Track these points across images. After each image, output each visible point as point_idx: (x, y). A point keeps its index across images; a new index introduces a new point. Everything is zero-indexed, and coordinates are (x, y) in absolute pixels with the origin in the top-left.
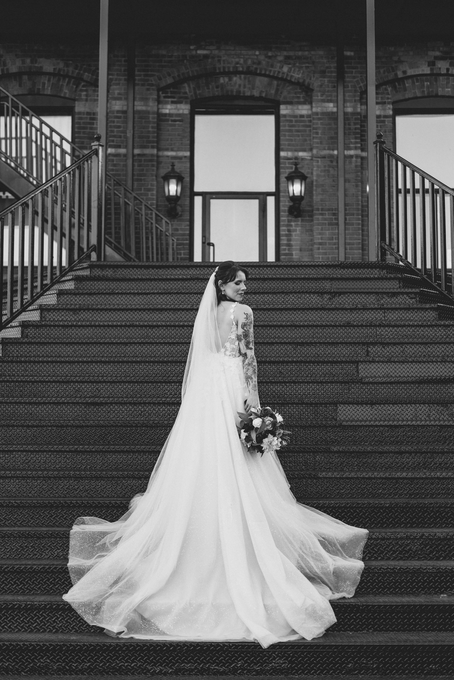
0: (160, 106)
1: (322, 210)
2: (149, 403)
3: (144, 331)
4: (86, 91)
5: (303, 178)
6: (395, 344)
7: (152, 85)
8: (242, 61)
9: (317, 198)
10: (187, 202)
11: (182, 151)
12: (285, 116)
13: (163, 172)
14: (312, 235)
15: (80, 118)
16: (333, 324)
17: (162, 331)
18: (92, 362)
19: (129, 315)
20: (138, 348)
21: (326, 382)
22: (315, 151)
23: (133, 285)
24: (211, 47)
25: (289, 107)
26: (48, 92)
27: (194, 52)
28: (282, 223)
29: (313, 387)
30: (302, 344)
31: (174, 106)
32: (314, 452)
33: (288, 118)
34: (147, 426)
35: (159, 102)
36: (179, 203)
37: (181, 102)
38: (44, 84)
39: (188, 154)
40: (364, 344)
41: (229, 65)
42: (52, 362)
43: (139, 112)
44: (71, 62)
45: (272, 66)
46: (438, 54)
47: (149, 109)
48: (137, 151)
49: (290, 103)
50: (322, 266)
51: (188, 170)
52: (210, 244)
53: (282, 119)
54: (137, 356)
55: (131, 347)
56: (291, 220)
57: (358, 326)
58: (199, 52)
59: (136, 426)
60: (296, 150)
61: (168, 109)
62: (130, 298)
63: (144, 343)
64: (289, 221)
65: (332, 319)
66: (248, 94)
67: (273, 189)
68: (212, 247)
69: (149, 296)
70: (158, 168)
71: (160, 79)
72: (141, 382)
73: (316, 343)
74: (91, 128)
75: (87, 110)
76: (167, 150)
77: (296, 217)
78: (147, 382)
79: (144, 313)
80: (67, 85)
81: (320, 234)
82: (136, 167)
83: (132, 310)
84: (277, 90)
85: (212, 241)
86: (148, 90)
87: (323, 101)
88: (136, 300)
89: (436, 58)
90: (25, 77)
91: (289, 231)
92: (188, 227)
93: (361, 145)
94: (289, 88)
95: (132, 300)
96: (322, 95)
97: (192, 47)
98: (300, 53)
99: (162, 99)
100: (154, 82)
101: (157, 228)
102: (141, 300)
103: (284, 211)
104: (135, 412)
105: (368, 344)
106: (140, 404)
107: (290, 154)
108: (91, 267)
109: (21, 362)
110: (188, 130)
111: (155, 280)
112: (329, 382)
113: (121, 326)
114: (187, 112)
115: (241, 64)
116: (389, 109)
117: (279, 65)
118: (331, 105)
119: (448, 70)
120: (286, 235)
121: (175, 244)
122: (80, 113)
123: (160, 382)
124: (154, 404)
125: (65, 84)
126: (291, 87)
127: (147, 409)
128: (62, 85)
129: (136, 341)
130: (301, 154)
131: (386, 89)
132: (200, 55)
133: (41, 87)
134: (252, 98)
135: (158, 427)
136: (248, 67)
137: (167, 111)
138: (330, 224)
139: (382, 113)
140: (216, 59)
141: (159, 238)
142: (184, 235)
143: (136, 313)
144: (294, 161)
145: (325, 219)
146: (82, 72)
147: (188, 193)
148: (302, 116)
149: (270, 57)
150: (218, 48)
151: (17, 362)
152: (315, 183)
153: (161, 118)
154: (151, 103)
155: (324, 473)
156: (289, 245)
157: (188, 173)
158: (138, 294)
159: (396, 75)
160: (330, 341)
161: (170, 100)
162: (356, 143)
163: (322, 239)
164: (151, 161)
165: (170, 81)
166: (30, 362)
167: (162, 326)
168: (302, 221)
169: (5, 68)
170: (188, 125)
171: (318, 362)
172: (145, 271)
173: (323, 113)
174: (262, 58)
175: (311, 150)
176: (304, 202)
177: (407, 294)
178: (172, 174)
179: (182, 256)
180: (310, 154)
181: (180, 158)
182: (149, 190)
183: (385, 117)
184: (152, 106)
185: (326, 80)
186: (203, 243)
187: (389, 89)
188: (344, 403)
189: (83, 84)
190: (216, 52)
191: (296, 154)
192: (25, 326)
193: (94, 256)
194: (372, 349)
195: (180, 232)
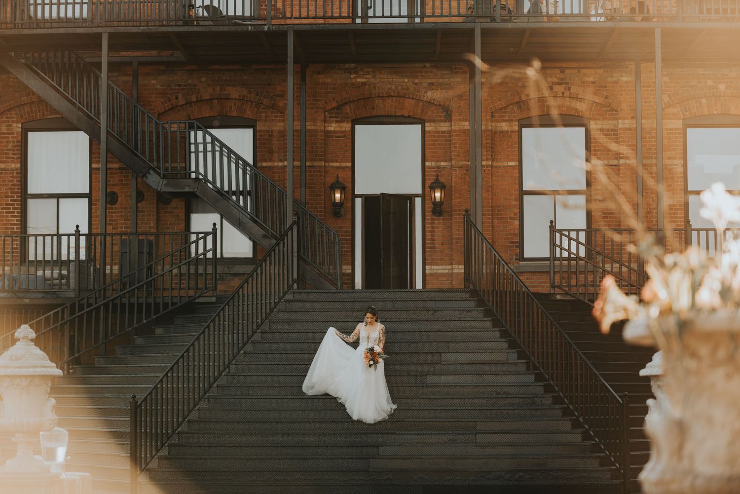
0: (326, 125)
4: (265, 112)
5: (442, 187)
6: (463, 342)
7: (320, 108)
8: (393, 87)
9: (455, 201)
10: (350, 204)
11: (345, 162)
12: (429, 132)
13: (330, 180)
14: (451, 232)
15: (261, 136)
19: (319, 325)
22: (453, 162)
24: (368, 76)
25: (433, 124)
26: (234, 114)
27: (354, 81)
28: (426, 222)
30: (413, 342)
31: (337, 125)
33: (431, 134)
35: (325, 121)
36: (343, 206)
37: (343, 122)
38: (231, 107)
39: (350, 164)
40: (446, 342)
41: (383, 91)
43: (310, 130)
44: (253, 90)
45: (418, 91)
46: (555, 80)
47: (317, 128)
48: (308, 164)
49: (434, 121)
51: (350, 178)
53: (426, 135)
56: (434, 219)
57: (445, 331)
58: (358, 80)
60: (438, 161)
61: (333, 127)
64: (433, 219)
66: (399, 114)
67: (420, 192)
70: (325, 179)
71: (326, 103)
74: (270, 144)
75: (266, 128)
76: (333, 161)
77: (438, 216)
80: (250, 107)
82: (307, 177)
84: (423, 110)
86: (317, 112)
87: (461, 120)
88: (323, 316)
89: (553, 83)
90: (215, 101)
91: (433, 228)
92: (351, 226)
93: (492, 156)
94: (432, 109)
96: (459, 116)
97: (352, 76)
98: (441, 80)
99: (328, 118)
100: (321, 106)
103: (429, 212)
105: (448, 342)
107: (433, 164)
108: (294, 293)
109: (265, 354)
110: (350, 144)
112: (424, 364)
113: (315, 332)
114: (348, 129)
115: (393, 90)
116: (515, 125)
117: (424, 90)
118: (467, 123)
119: (563, 93)
120: (431, 231)
122: (260, 131)
125: (248, 107)
126: (434, 108)
128: (246, 108)
130: (442, 164)
131: (513, 109)
132: (359, 82)
133: (228, 110)
134: (402, 116)
136: (399, 93)
137: (332, 129)
139: (510, 129)
140: (372, 86)
142: (346, 232)
143: (323, 324)
144: (436, 169)
146: (262, 98)
148: (443, 132)
149: (416, 84)
150: (374, 77)
152: (453, 189)
153: (328, 134)
154: (319, 124)
156: (433, 240)
157: (351, 180)
159: (521, 98)
161: (334, 119)
162: (487, 155)
164: (319, 171)
165: (335, 104)
168: (443, 219)
169: (199, 95)
170: (350, 141)
173: (460, 131)
174: (410, 84)
175: (451, 160)
176: (444, 206)
177: (477, 310)
178: (337, 186)
179: (346, 249)
180: (450, 164)
181: (344, 168)
182: (318, 196)
183: (512, 132)
184: (320, 126)
185: (463, 102)
187: (516, 109)
188: (430, 375)
189: (262, 107)
190: (373, 80)
191: (438, 164)
192: (262, 333)
193: (295, 286)
194: (451, 345)
195: (345, 229)
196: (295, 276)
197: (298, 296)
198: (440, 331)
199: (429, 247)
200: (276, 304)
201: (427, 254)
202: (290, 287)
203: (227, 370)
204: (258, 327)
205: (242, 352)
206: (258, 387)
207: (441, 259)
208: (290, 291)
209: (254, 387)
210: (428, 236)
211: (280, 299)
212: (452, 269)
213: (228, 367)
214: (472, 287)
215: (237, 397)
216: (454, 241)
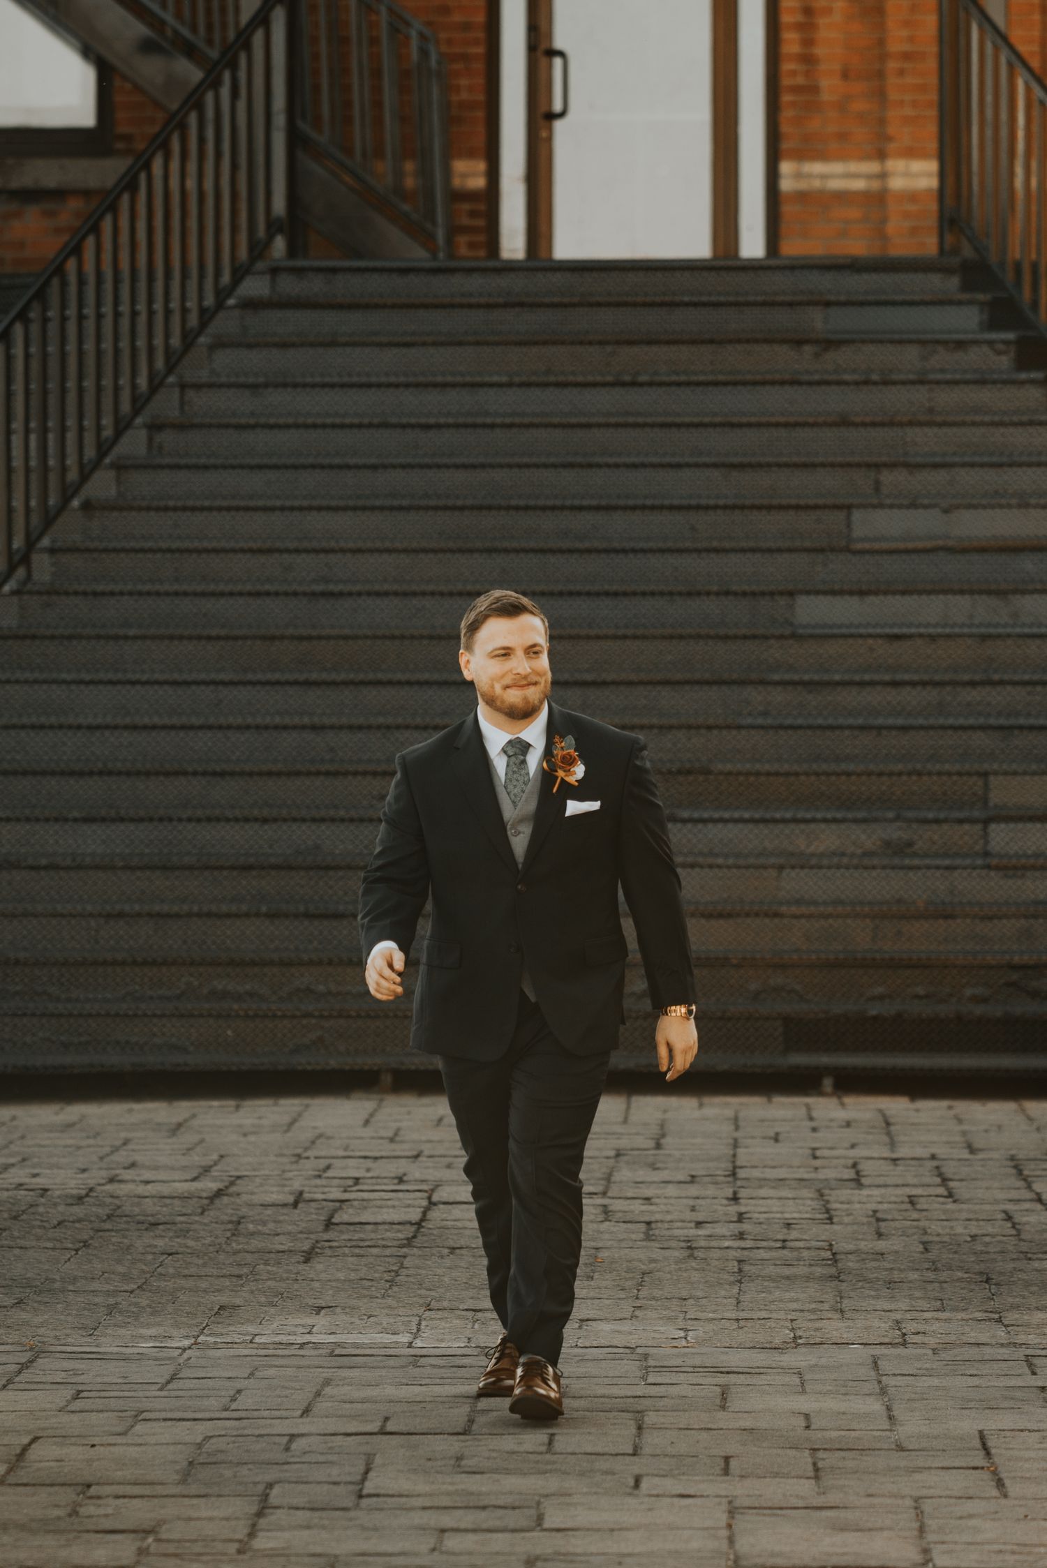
6: (936, 466)
14: (882, 29)
17: (448, 437)
18: (310, 508)
30: (741, 466)
40: (868, 466)
42: (229, 509)
52: (552, 53)
57: (864, 425)
68: (558, 62)
81: (907, 24)
85: (560, 44)
91: (809, 11)
105: (877, 466)
108: (274, 271)
109: (166, 509)
113: (360, 426)
120: (800, 27)
129: (395, 462)
151: (158, 509)
156: (808, 59)
166: (184, 509)
177: (990, 343)
179: (464, 96)
186: (532, 50)
188: (808, 593)
192: (155, 427)
193: (279, 245)
194: (887, 477)
195: (457, 18)
196: (279, 205)
197: (289, 286)
198: (844, 422)
199: (797, 89)
200: (206, 316)
201: (787, 114)
202: (258, 249)
203: (21, 572)
204: (139, 404)
205: (76, 503)
206: (144, 638)
207: (842, 137)
208: (260, 265)
209: (126, 638)
210: (791, 43)
211: (222, 295)
212: (883, 176)
213: (25, 559)
214: (968, 252)
215: (64, 676)
216: (892, 65)
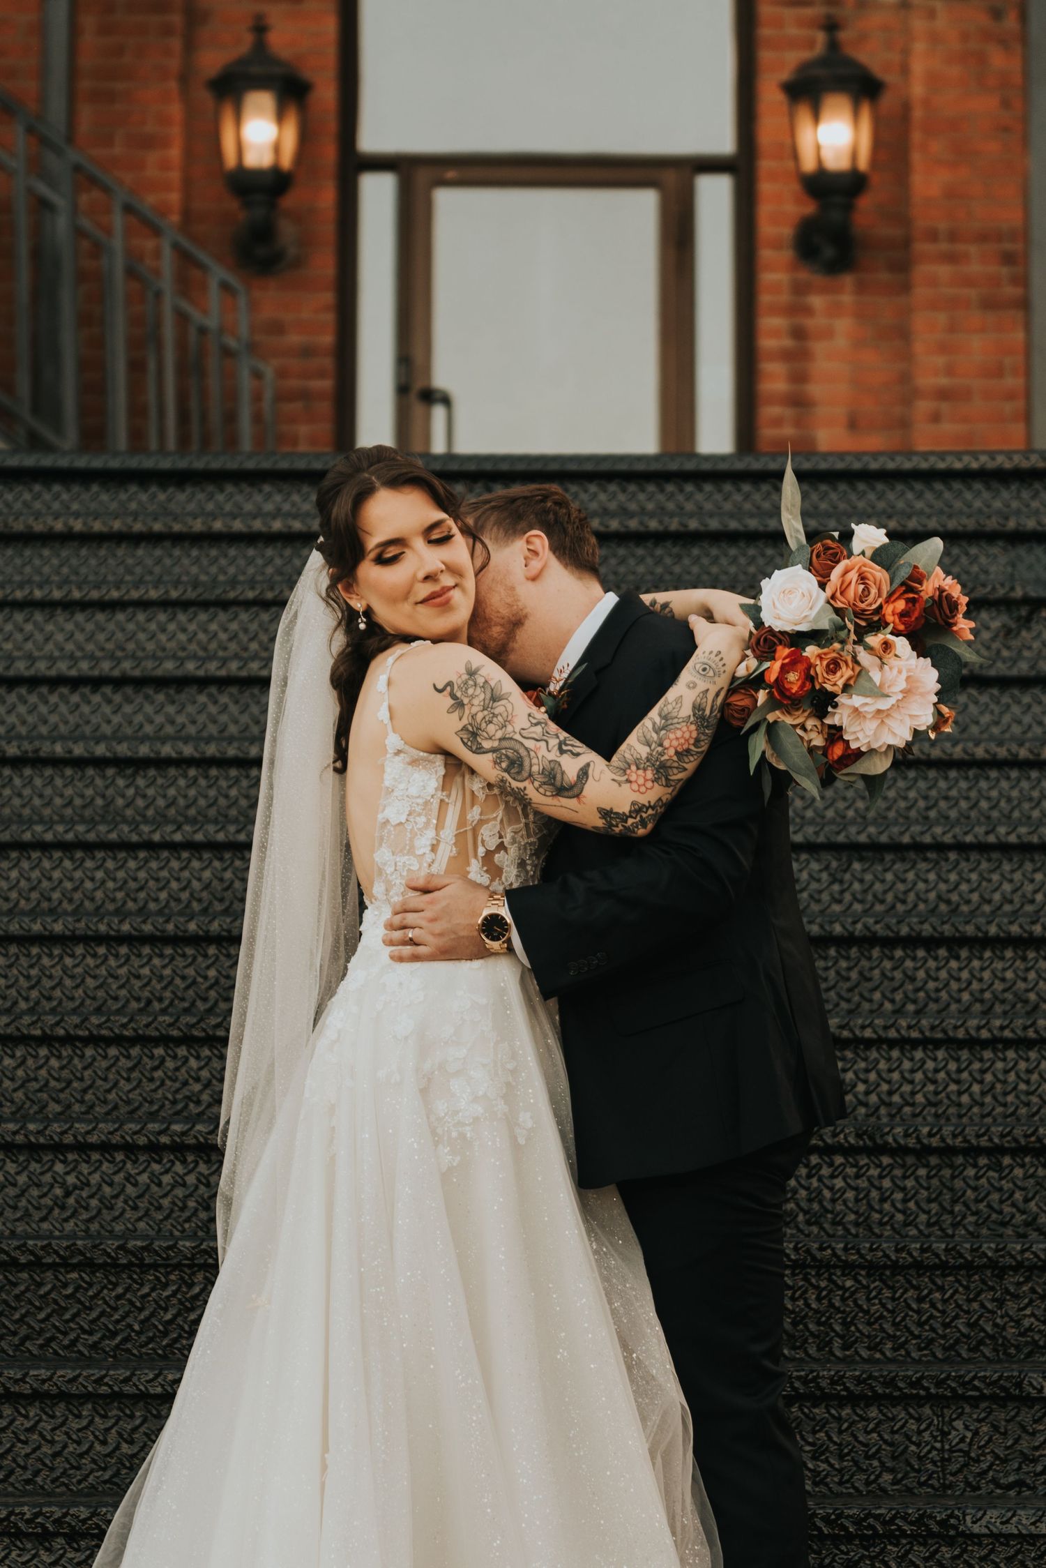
1: (953, 237)
2: (105, 1148)
3: (91, 787)
5: (863, 88)
9: (926, 183)
10: (327, 198)
13: (212, 61)
14: (906, 355)
16: (1023, 753)
17: (179, 786)
19: (22, 709)
20: (59, 868)
21: (992, 1043)
23: (47, 561)
28: (763, 299)
29: (930, 1065)
32: (938, 1401)
34: (89, 1265)
36: (289, 201)
50: (966, 476)
51: (332, 52)
52: (431, 397)
54: (52, 911)
55: (25, 865)
56: (809, 284)
59: (37, 1264)
62: (29, 627)
63: (89, 847)
64: (800, 289)
65: (1016, 729)
67: (724, 142)
68: (439, 413)
69: (120, 617)
70: (190, 45)
72: (69, 1039)
73: (940, 847)
78: (93, 1040)
79: (96, 698)
81: (943, 348)
82: (89, 39)
83: (34, 682)
85: (441, 379)
88: (60, 637)
91: (799, 334)
92: (330, 317)
95: (39, 637)
101: (182, 318)
102: (79, 637)
103: (777, 245)
104: (35, 1192)
106: (58, 1149)
111: (153, 539)
112: (1008, 1043)
120: (787, 356)
121: (268, 395)
123: (165, 1040)
124: (130, 1149)
127: (95, 1179)
129: (49, 837)
135: (144, 1268)
138: (989, 304)
141: (190, 367)
142: (307, 352)
143: (54, 699)
144: (820, 9)
145: (968, 282)
147: (329, 153)
152: (917, 114)
155: (992, 1514)
156: (799, 402)
157: (334, 61)
158: (69, 606)
160: (1013, 839)
163: (950, 371)
167: (182, 763)
168: (861, 288)
171: (955, 943)
172: (104, 497)
176: (866, 204)
178: (254, 71)
182: (149, 142)
186: (402, 390)
195: (294, 339)
210: (774, 378)
216: (923, 406)
